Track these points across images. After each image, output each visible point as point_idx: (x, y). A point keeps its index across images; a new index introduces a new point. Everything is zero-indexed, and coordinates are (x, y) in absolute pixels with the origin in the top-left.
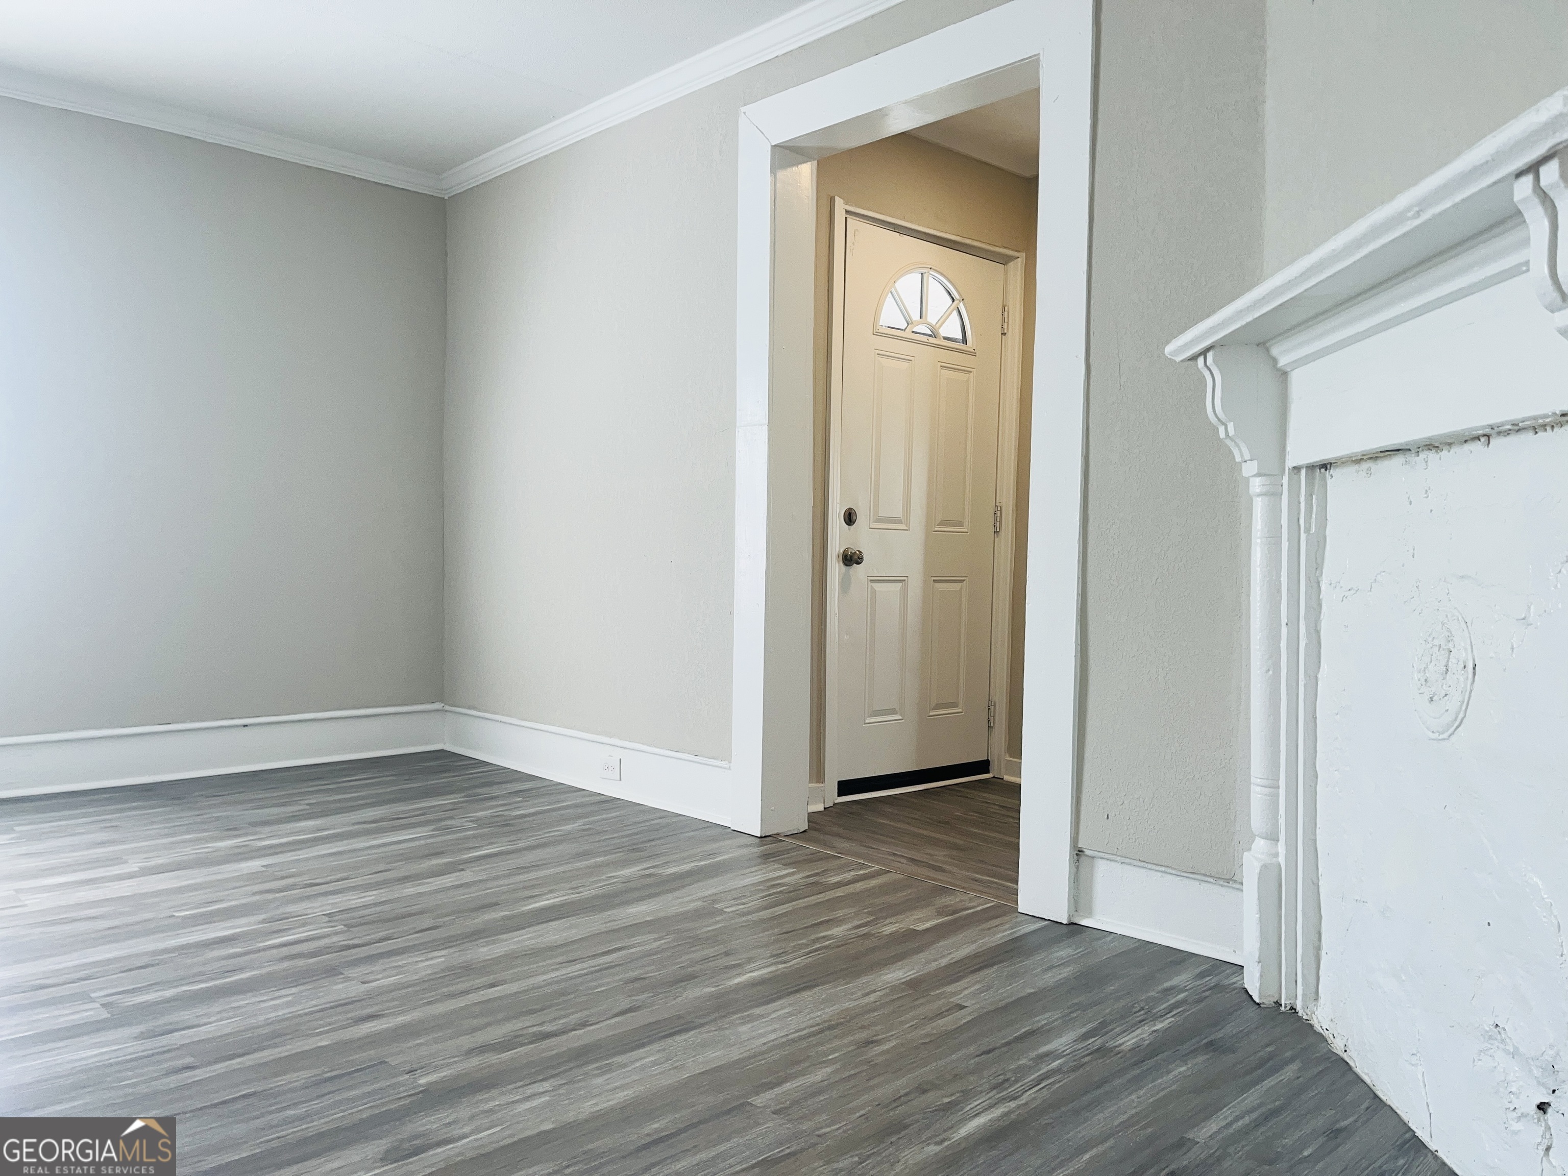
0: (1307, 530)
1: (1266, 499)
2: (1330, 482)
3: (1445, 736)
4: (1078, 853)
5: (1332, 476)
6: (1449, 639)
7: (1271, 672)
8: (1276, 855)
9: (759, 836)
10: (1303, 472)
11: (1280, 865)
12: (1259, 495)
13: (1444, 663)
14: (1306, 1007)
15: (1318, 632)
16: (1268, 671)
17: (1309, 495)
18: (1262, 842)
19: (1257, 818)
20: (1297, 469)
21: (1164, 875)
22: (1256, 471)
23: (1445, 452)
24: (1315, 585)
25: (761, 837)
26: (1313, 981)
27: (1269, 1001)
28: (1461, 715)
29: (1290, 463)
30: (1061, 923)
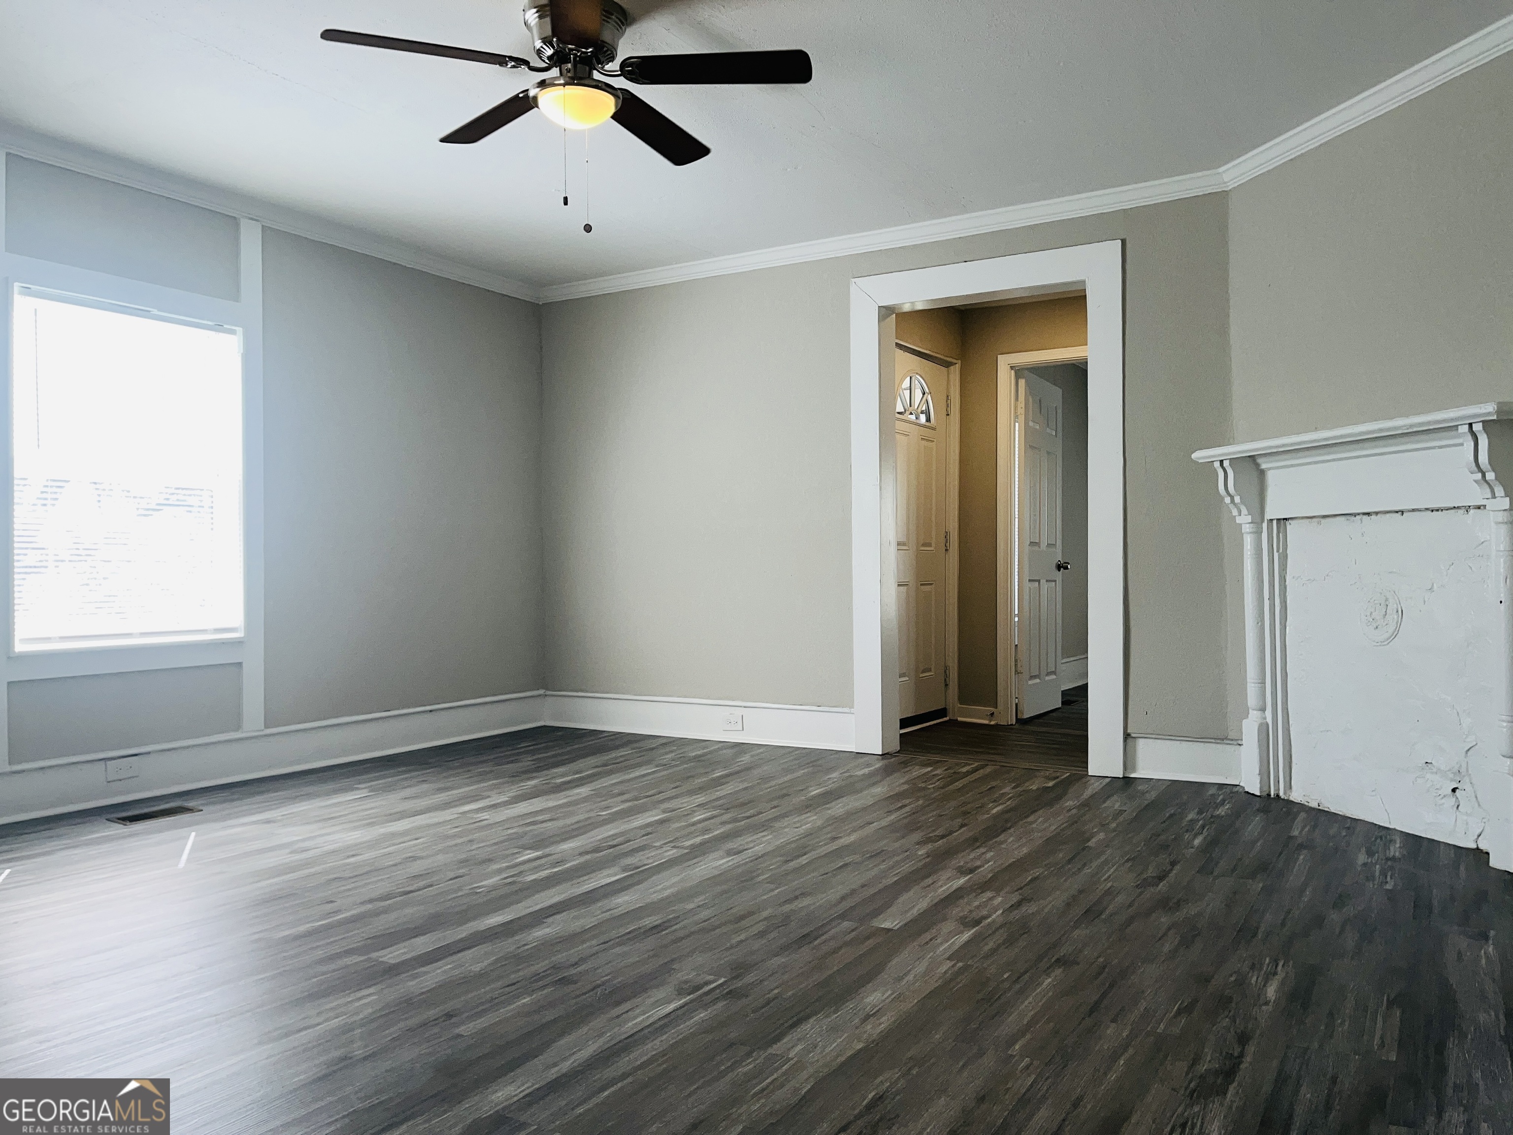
0: (1278, 551)
1: (1251, 535)
2: (1288, 527)
3: (1386, 643)
4: (1127, 736)
5: (1290, 524)
6: (1387, 600)
7: (1260, 624)
8: (1265, 718)
9: (881, 753)
10: (1275, 522)
11: (1268, 725)
12: (1248, 533)
13: (1385, 610)
14: (1285, 793)
15: (1286, 602)
16: (1258, 623)
17: (1278, 532)
18: (1255, 712)
19: (1252, 699)
20: (1271, 520)
21: (1181, 742)
22: (1250, 521)
23: (1372, 517)
24: (1283, 579)
25: (882, 755)
26: (1288, 778)
27: (1265, 794)
28: (1396, 633)
29: (1268, 516)
30: (1119, 778)
